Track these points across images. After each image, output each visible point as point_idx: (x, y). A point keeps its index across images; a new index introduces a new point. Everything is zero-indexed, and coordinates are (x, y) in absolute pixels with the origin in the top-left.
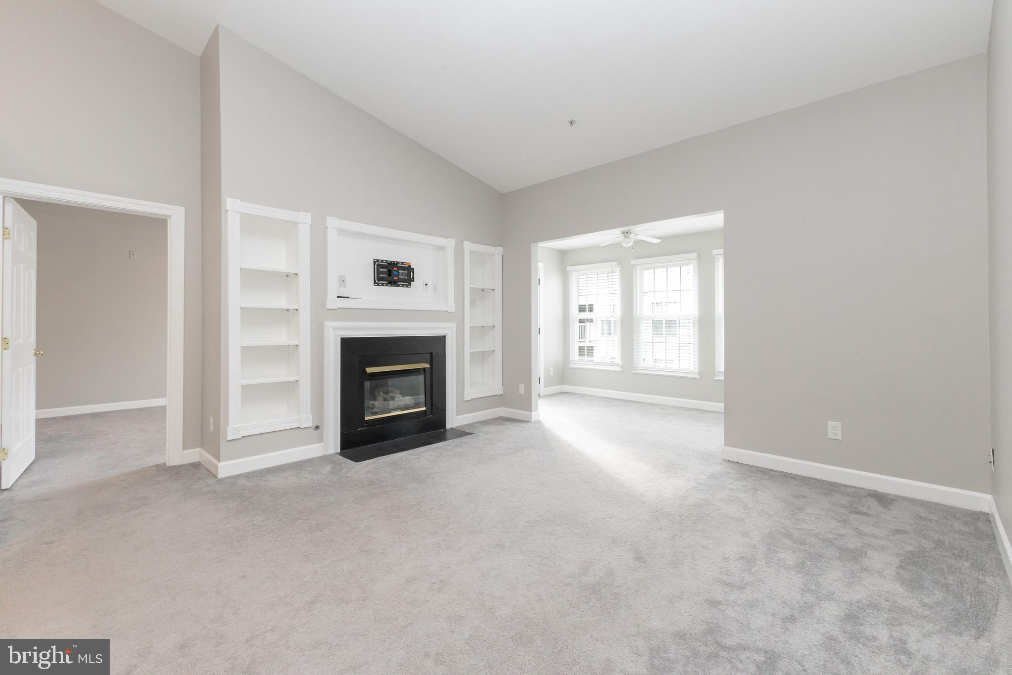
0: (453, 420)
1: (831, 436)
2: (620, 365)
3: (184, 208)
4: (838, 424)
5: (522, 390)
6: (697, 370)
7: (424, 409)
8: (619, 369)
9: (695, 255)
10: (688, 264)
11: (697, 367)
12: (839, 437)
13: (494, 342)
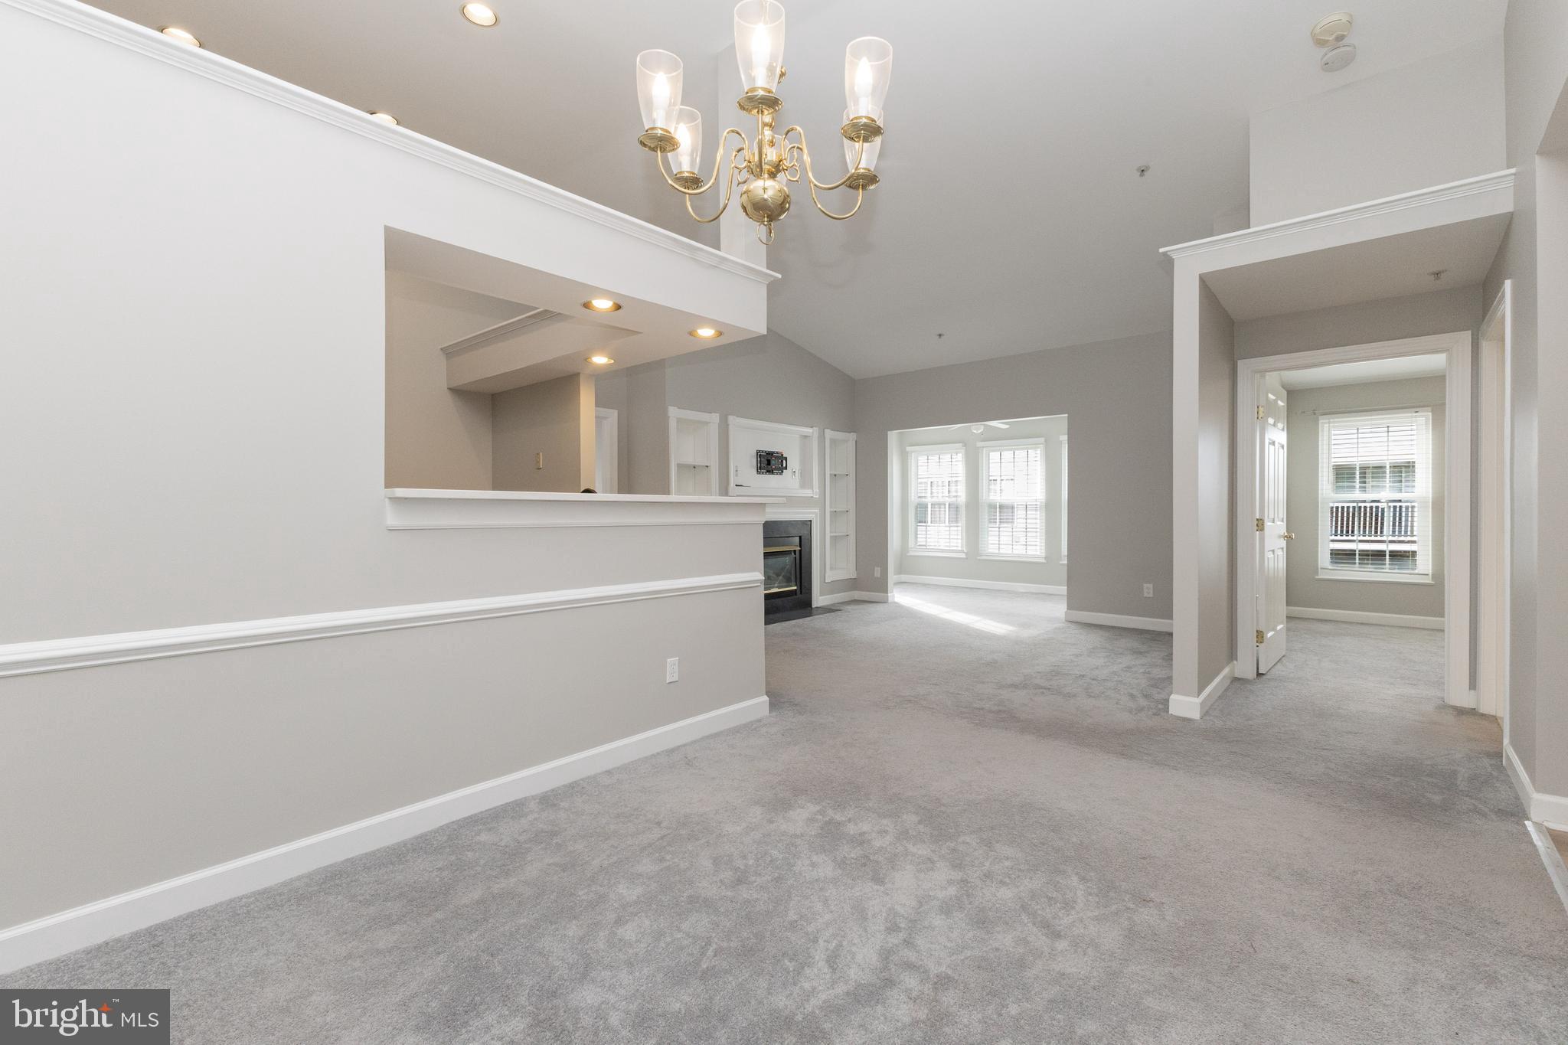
0: (819, 600)
1: (1145, 595)
2: (965, 551)
3: (617, 411)
4: (1151, 586)
5: (877, 573)
6: (1044, 555)
7: (795, 588)
8: (963, 556)
9: (1042, 440)
10: (1035, 448)
11: (1044, 551)
12: (1151, 596)
13: (849, 526)
